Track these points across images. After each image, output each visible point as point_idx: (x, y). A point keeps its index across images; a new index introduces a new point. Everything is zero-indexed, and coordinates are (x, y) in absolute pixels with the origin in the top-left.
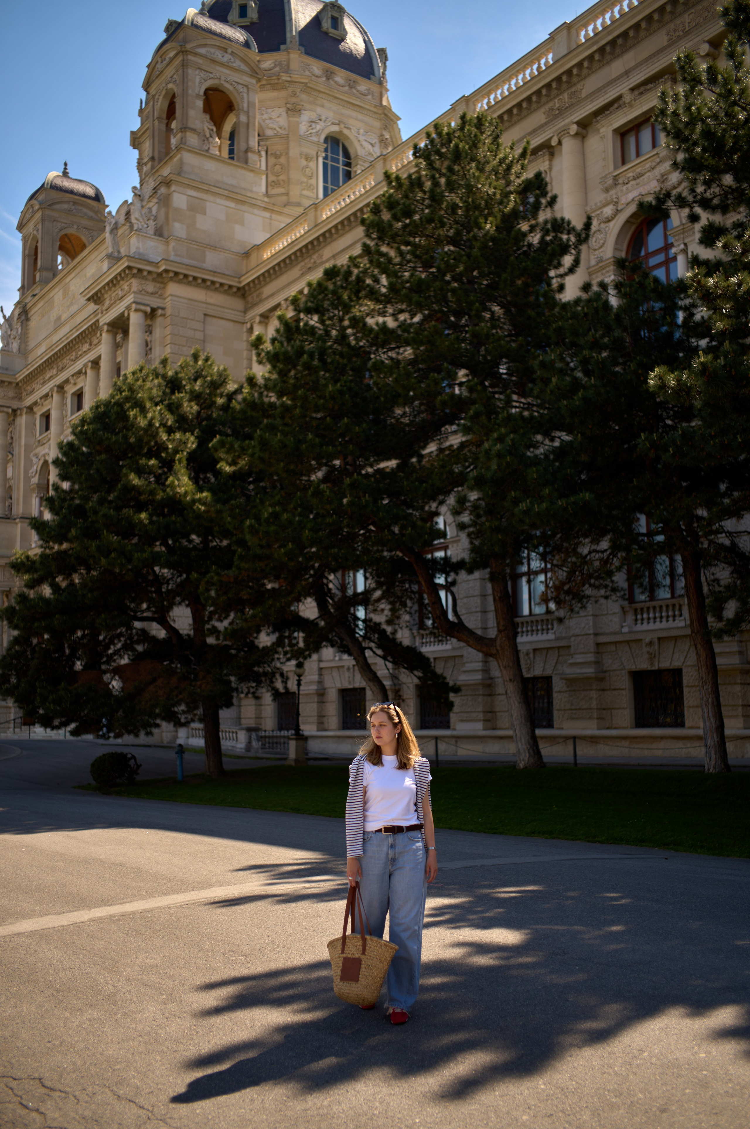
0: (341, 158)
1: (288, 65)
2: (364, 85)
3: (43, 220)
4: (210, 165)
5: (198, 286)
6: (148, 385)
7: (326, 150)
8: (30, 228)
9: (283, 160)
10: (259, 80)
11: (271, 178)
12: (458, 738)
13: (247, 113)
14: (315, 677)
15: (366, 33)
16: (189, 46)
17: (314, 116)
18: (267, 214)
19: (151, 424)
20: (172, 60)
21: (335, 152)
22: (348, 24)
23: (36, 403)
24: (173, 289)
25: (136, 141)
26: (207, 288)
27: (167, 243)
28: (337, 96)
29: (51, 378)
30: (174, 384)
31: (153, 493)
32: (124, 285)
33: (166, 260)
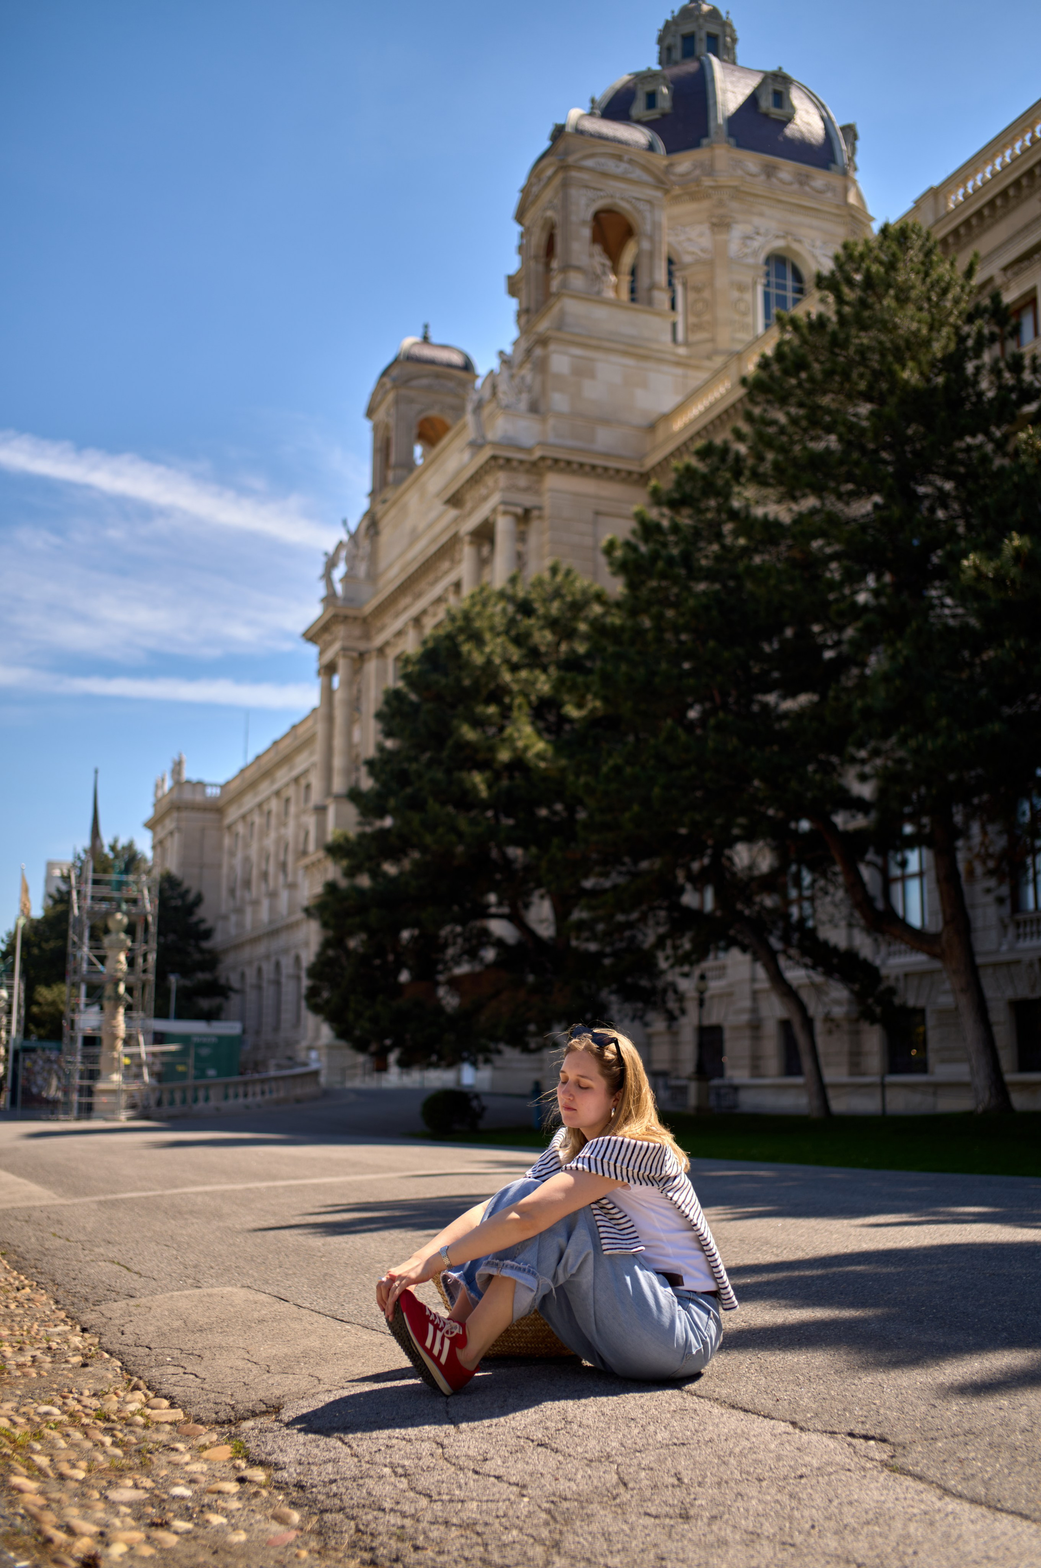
0: (790, 283)
1: (712, 166)
2: (820, 179)
3: (397, 402)
4: (600, 313)
5: (586, 475)
6: (489, 610)
7: (767, 274)
8: (381, 414)
9: (706, 294)
10: (667, 192)
11: (692, 320)
12: (937, 1087)
13: (651, 239)
14: (747, 1003)
15: (823, 106)
16: (571, 160)
17: (748, 229)
18: (679, 371)
19: (489, 662)
20: (550, 179)
21: (781, 275)
22: (797, 98)
23: (387, 644)
24: (553, 481)
25: (513, 286)
26: (598, 477)
27: (544, 420)
28: (784, 198)
29: (405, 609)
30: (525, 608)
31: (492, 749)
32: (490, 481)
33: (542, 444)
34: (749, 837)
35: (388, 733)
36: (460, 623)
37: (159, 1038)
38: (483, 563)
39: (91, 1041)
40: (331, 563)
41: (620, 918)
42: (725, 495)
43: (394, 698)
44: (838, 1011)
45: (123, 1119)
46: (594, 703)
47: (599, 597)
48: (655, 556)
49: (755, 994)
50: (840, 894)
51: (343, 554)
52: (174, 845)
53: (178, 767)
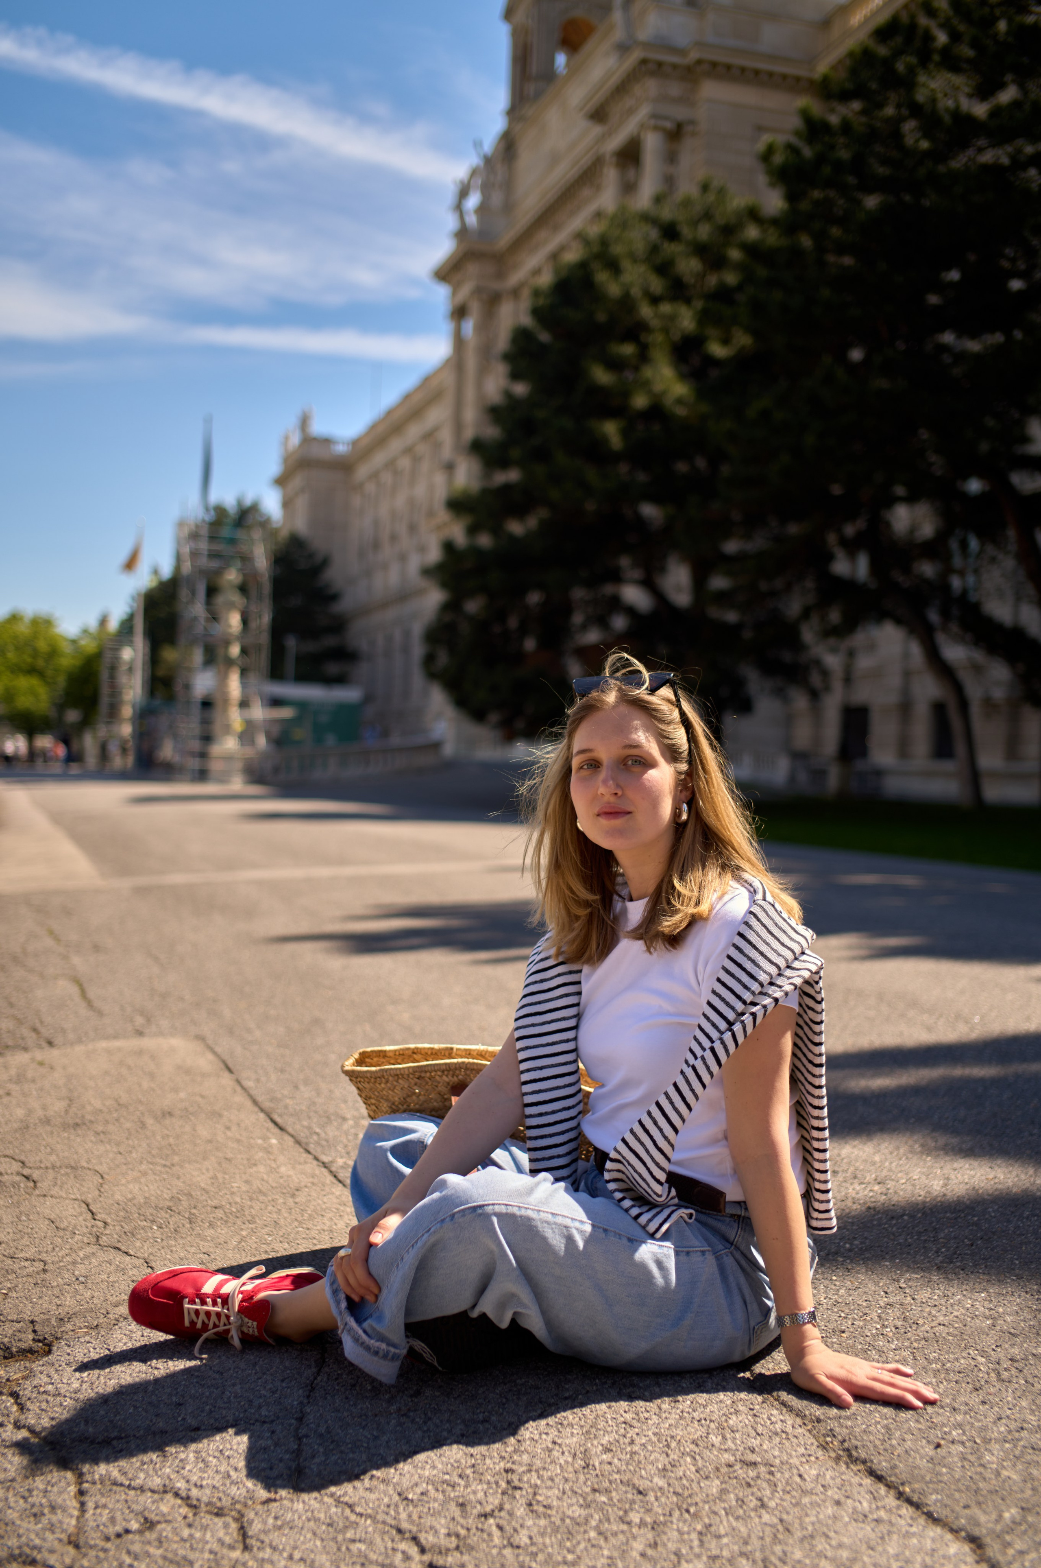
5: (748, 82)
6: (629, 234)
8: (520, 18)
19: (626, 294)
24: (710, 90)
26: (762, 84)
27: (702, 15)
30: (670, 232)
31: (626, 394)
32: (638, 90)
33: (700, 44)
34: (911, 499)
35: (515, 376)
36: (596, 249)
37: (276, 702)
38: (629, 188)
39: (207, 704)
40: (464, 192)
41: (763, 586)
42: (908, 83)
43: (522, 336)
44: (999, 694)
45: (237, 785)
46: (743, 339)
47: (753, 214)
48: (820, 159)
49: (907, 674)
50: (1009, 563)
51: (479, 181)
52: (302, 504)
53: (304, 422)
